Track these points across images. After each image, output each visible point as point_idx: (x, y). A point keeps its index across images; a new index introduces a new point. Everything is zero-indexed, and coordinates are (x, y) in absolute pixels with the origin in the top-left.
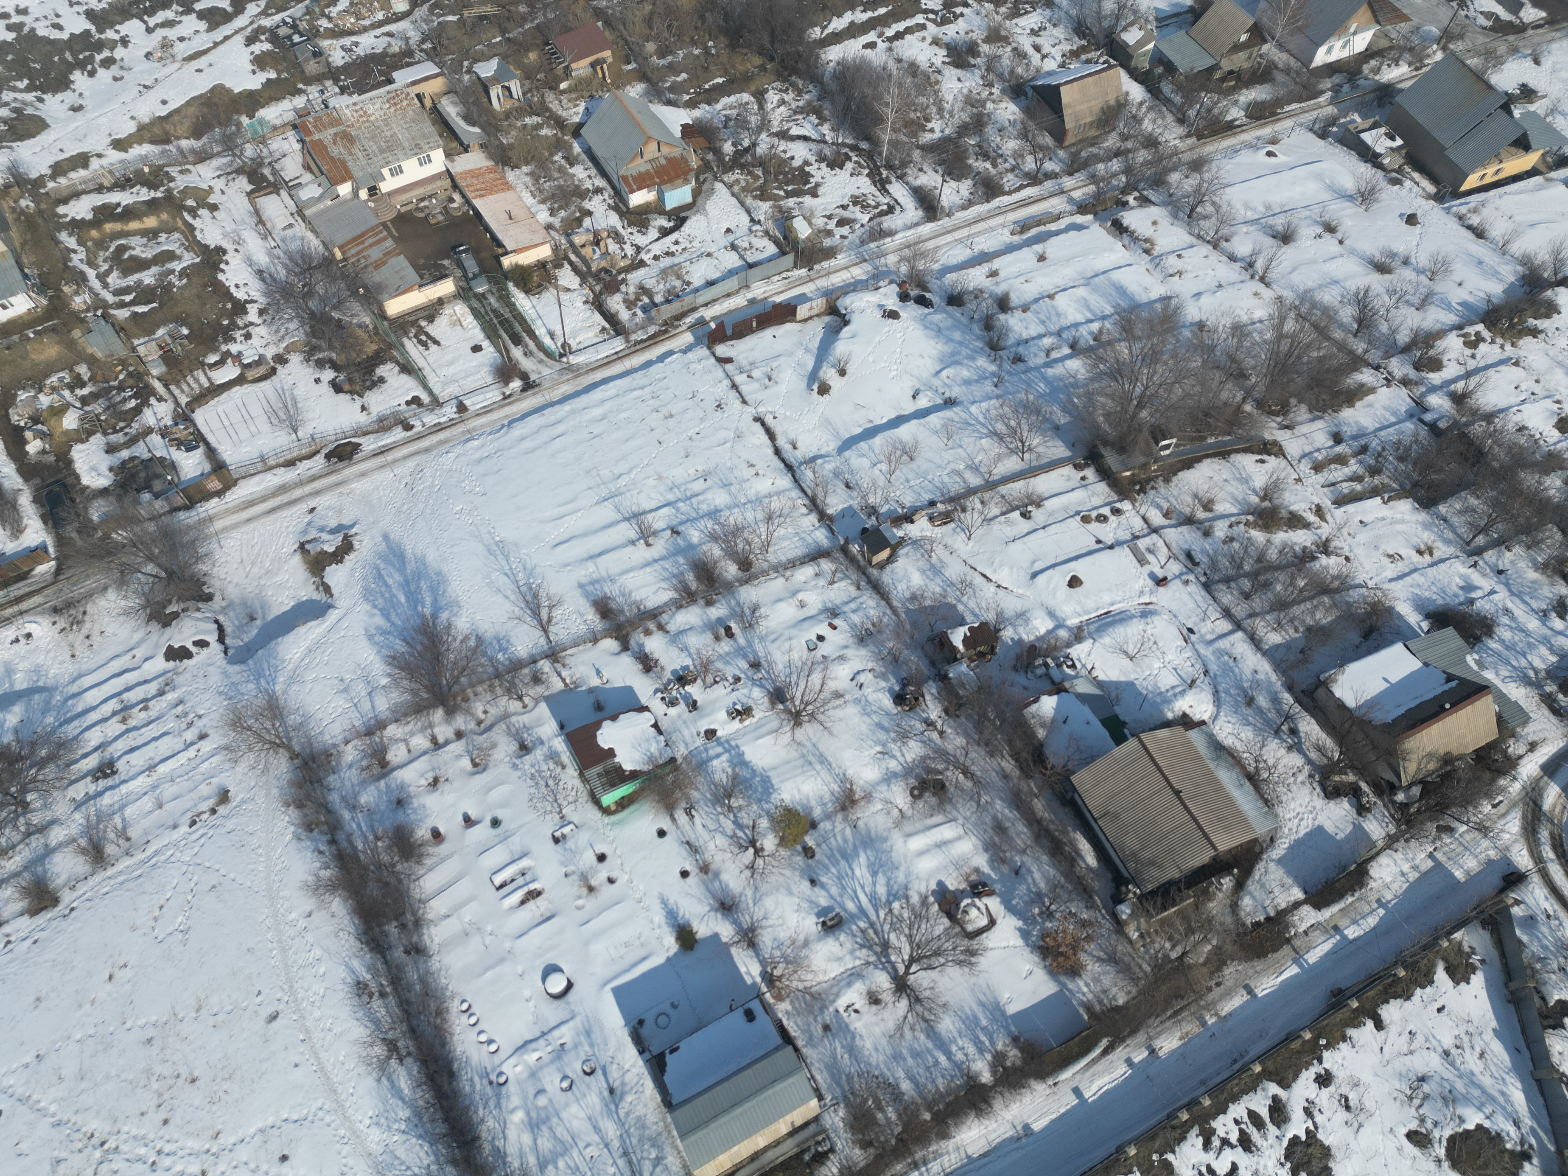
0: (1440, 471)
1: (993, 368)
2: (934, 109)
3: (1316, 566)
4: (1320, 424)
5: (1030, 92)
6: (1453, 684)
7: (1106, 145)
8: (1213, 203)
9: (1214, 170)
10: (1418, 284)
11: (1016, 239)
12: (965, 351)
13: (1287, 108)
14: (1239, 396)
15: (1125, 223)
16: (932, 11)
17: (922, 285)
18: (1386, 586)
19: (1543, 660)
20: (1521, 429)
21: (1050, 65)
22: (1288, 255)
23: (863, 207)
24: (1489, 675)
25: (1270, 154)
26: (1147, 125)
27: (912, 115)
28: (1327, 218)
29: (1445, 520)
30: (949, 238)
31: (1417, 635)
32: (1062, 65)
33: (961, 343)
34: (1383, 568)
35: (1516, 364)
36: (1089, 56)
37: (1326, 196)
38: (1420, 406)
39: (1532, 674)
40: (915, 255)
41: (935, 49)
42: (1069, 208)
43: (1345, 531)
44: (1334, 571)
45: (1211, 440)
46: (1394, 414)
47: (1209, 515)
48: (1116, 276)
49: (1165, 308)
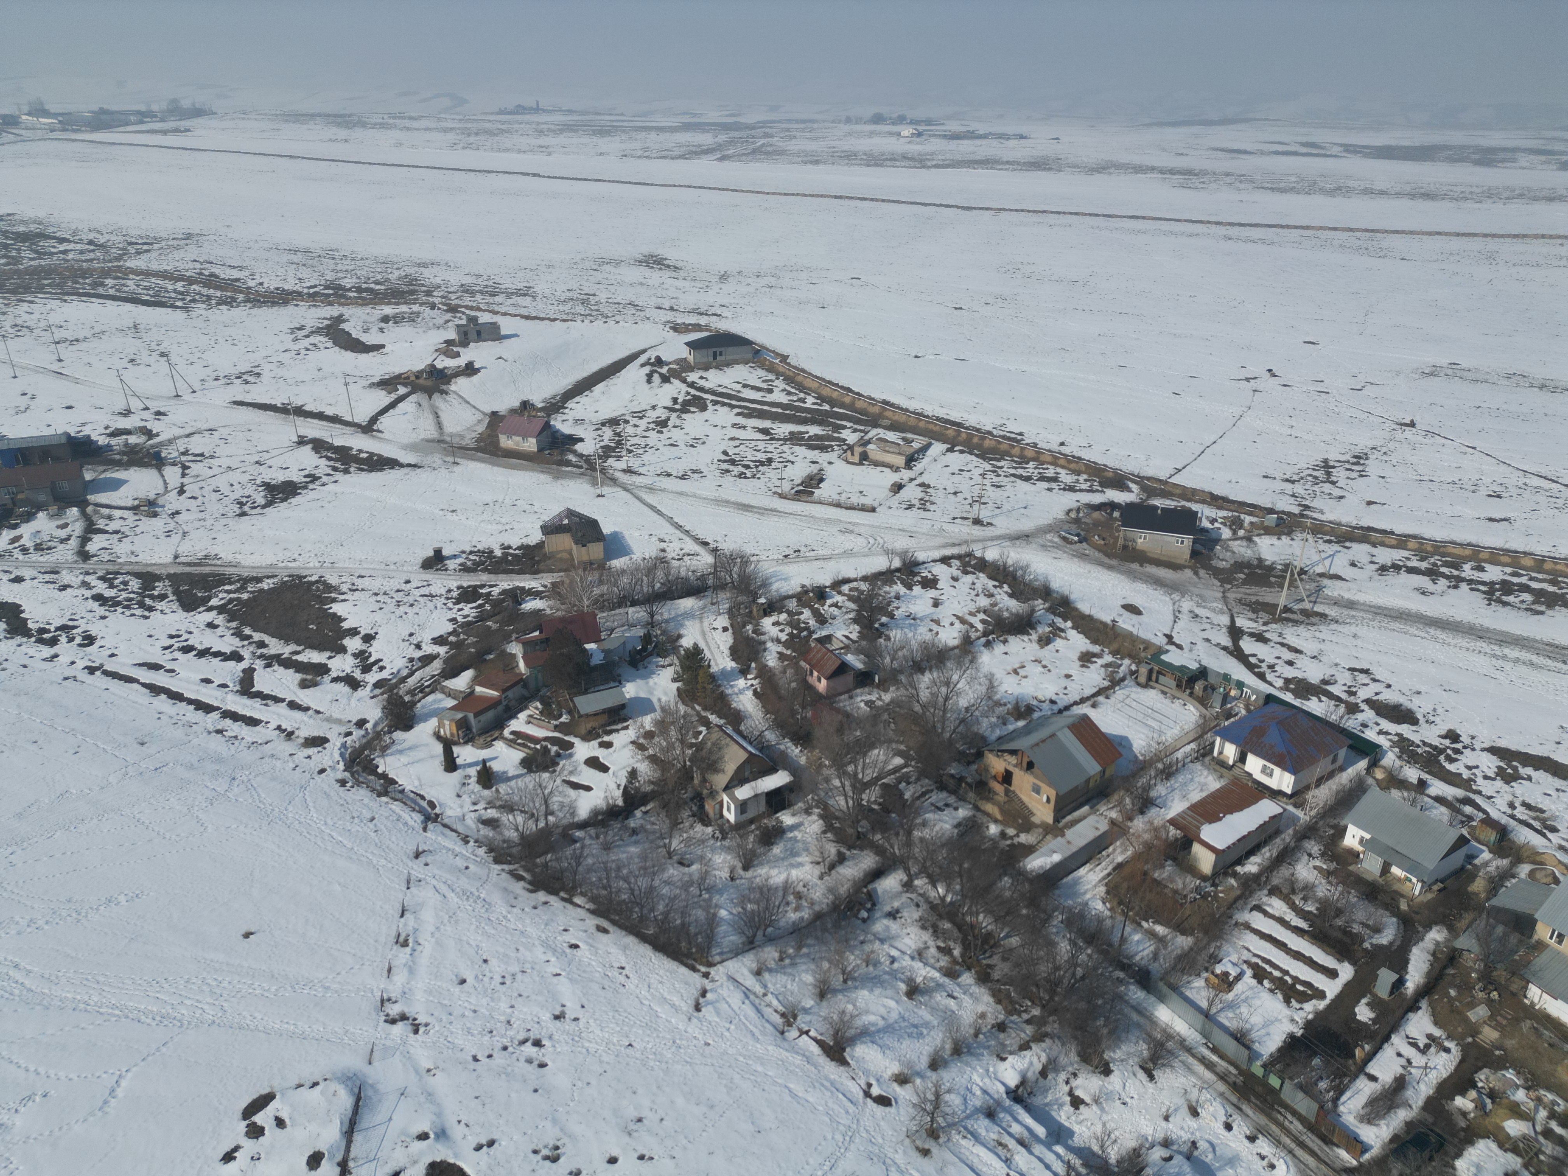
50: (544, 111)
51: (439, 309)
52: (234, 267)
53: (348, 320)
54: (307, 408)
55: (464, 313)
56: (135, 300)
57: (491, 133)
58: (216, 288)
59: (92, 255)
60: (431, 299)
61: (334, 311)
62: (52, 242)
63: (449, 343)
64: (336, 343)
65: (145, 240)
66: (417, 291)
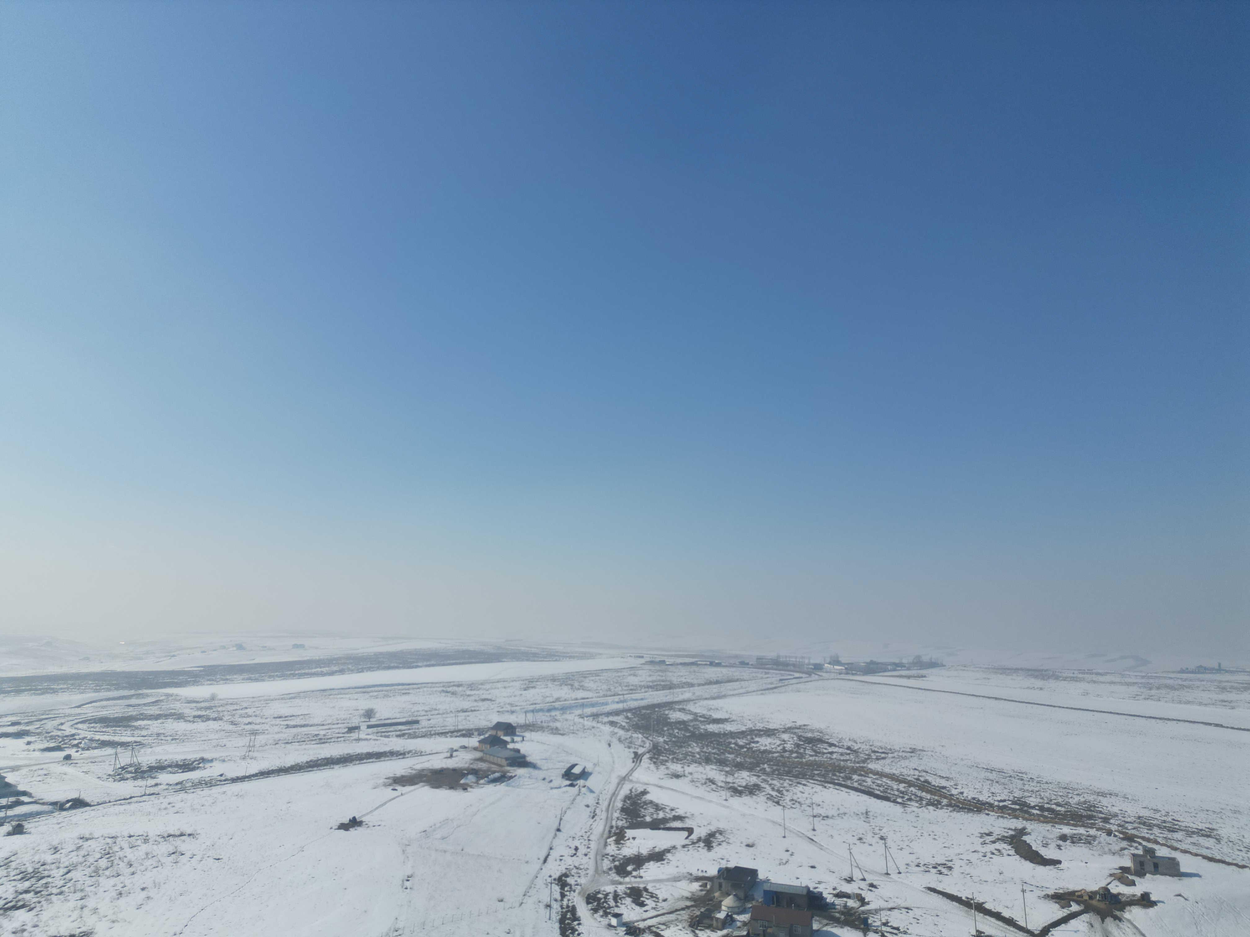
50: (1227, 671)
51: (1115, 836)
52: (943, 777)
53: (1029, 834)
54: (987, 906)
55: (1140, 844)
56: (870, 793)
57: (1172, 688)
58: (928, 792)
59: (848, 757)
60: (1108, 826)
61: (1018, 824)
62: (826, 746)
63: (1124, 869)
64: (1017, 852)
65: (883, 750)
66: (1095, 817)
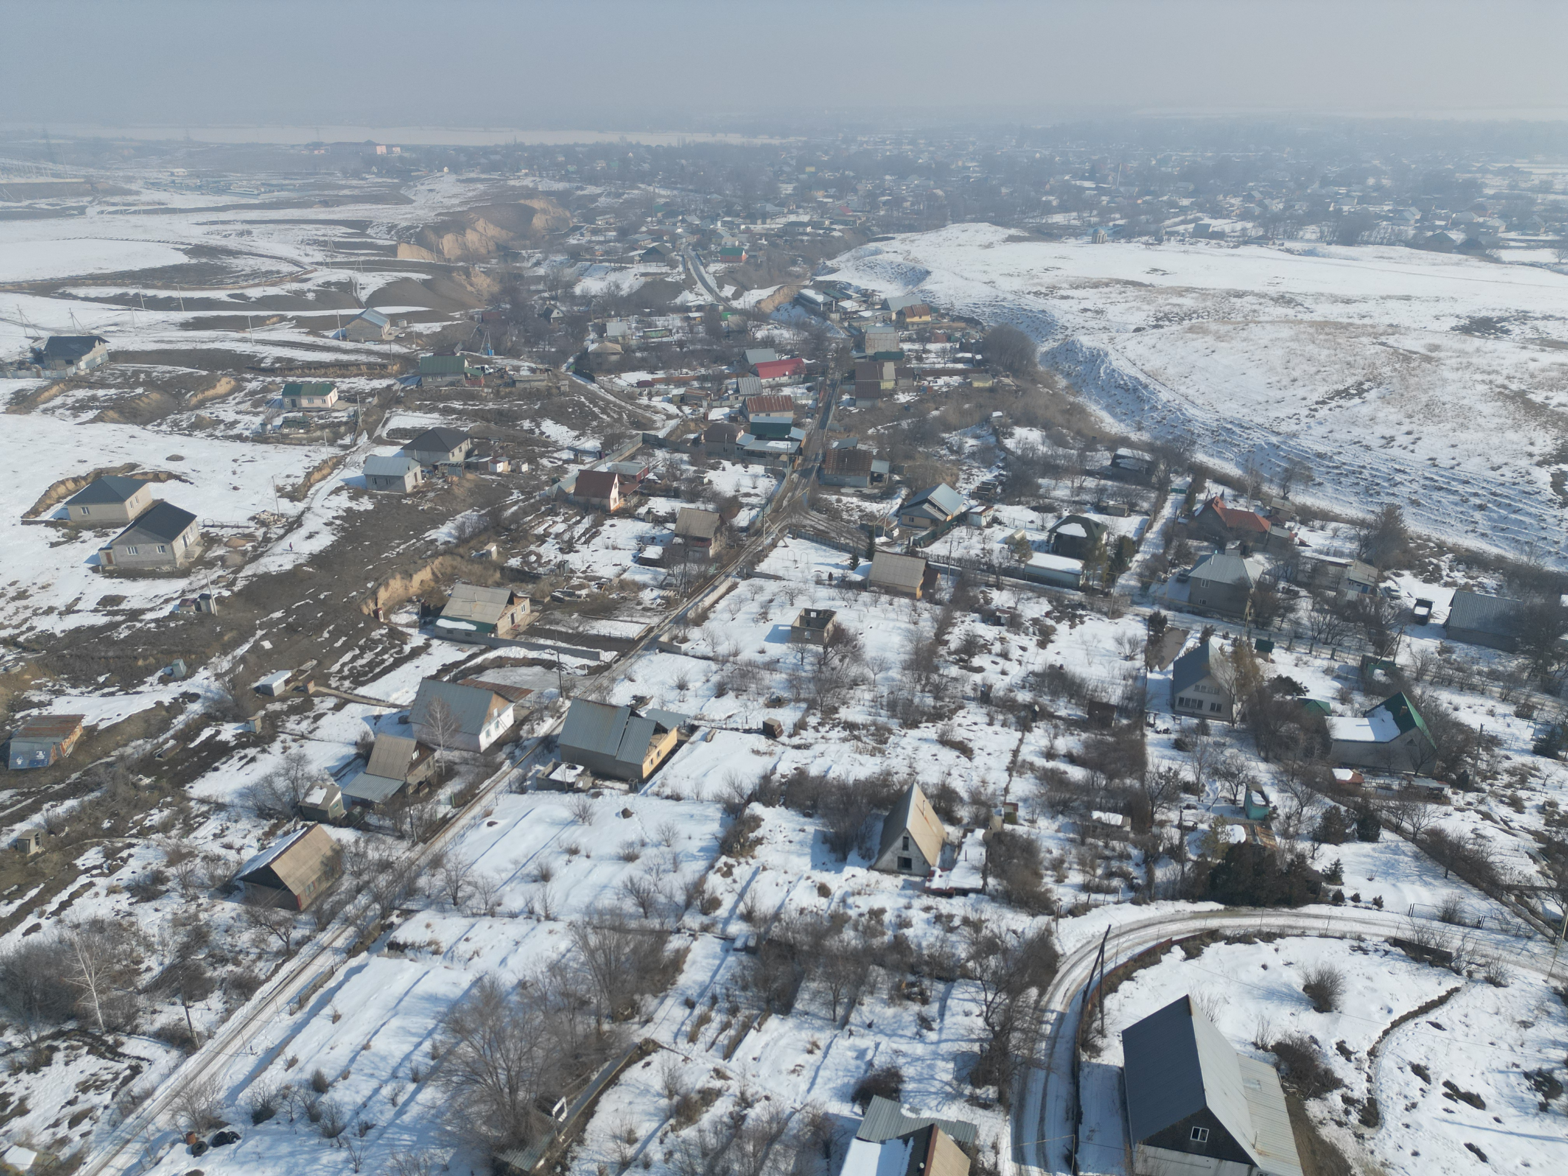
0: (775, 979)
1: (343, 1155)
2: (141, 949)
3: (749, 1123)
4: (669, 1002)
5: (241, 884)
6: (911, 1143)
7: (343, 888)
8: (469, 883)
9: (453, 859)
10: (662, 854)
11: (299, 1016)
12: (302, 1159)
13: (482, 787)
14: (592, 1021)
15: (401, 941)
16: (95, 867)
17: (217, 1123)
18: (809, 1099)
19: (946, 1071)
20: (802, 911)
21: (248, 854)
22: (555, 889)
23: (97, 1088)
24: (926, 1114)
25: (490, 824)
26: (373, 855)
27: (117, 967)
28: (565, 845)
29: (807, 1013)
30: (222, 1058)
31: (859, 1123)
32: (262, 848)
33: (292, 1154)
34: (796, 1086)
35: (764, 869)
36: (285, 829)
37: (554, 831)
38: (728, 940)
39: (948, 1089)
40: (190, 1099)
41: (116, 897)
42: (338, 959)
43: (749, 1076)
44: (765, 1117)
45: (595, 1076)
46: (714, 957)
47: (637, 1146)
48: (420, 989)
49: (483, 988)
